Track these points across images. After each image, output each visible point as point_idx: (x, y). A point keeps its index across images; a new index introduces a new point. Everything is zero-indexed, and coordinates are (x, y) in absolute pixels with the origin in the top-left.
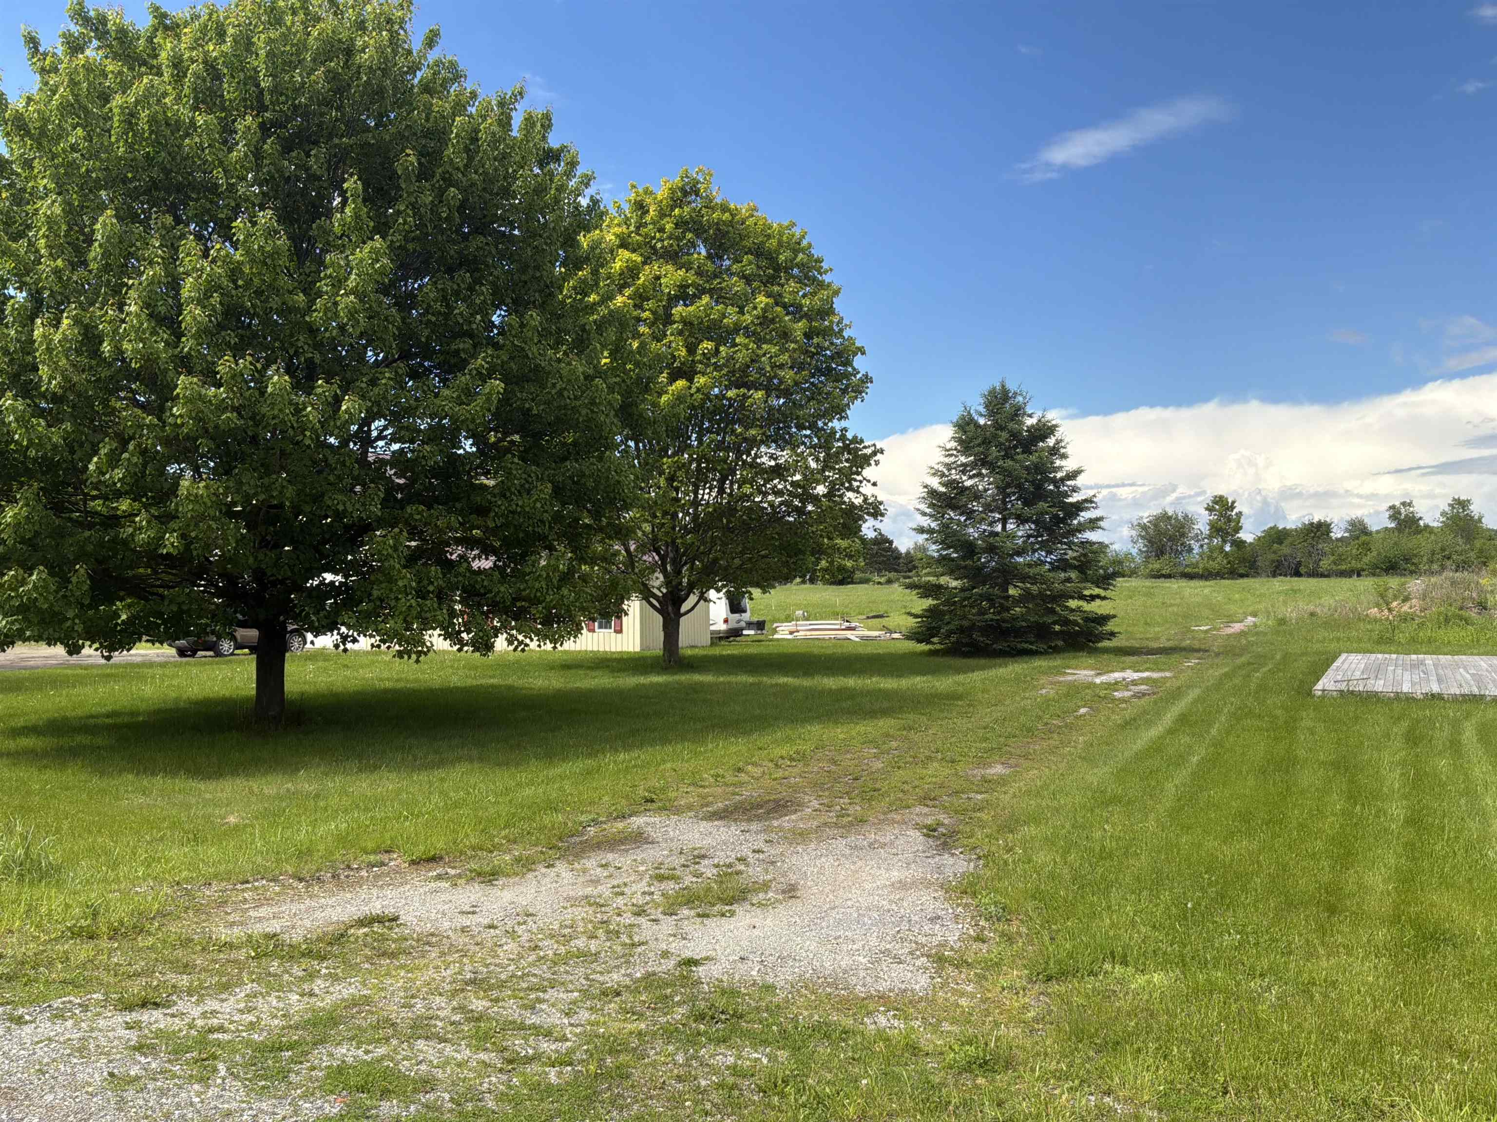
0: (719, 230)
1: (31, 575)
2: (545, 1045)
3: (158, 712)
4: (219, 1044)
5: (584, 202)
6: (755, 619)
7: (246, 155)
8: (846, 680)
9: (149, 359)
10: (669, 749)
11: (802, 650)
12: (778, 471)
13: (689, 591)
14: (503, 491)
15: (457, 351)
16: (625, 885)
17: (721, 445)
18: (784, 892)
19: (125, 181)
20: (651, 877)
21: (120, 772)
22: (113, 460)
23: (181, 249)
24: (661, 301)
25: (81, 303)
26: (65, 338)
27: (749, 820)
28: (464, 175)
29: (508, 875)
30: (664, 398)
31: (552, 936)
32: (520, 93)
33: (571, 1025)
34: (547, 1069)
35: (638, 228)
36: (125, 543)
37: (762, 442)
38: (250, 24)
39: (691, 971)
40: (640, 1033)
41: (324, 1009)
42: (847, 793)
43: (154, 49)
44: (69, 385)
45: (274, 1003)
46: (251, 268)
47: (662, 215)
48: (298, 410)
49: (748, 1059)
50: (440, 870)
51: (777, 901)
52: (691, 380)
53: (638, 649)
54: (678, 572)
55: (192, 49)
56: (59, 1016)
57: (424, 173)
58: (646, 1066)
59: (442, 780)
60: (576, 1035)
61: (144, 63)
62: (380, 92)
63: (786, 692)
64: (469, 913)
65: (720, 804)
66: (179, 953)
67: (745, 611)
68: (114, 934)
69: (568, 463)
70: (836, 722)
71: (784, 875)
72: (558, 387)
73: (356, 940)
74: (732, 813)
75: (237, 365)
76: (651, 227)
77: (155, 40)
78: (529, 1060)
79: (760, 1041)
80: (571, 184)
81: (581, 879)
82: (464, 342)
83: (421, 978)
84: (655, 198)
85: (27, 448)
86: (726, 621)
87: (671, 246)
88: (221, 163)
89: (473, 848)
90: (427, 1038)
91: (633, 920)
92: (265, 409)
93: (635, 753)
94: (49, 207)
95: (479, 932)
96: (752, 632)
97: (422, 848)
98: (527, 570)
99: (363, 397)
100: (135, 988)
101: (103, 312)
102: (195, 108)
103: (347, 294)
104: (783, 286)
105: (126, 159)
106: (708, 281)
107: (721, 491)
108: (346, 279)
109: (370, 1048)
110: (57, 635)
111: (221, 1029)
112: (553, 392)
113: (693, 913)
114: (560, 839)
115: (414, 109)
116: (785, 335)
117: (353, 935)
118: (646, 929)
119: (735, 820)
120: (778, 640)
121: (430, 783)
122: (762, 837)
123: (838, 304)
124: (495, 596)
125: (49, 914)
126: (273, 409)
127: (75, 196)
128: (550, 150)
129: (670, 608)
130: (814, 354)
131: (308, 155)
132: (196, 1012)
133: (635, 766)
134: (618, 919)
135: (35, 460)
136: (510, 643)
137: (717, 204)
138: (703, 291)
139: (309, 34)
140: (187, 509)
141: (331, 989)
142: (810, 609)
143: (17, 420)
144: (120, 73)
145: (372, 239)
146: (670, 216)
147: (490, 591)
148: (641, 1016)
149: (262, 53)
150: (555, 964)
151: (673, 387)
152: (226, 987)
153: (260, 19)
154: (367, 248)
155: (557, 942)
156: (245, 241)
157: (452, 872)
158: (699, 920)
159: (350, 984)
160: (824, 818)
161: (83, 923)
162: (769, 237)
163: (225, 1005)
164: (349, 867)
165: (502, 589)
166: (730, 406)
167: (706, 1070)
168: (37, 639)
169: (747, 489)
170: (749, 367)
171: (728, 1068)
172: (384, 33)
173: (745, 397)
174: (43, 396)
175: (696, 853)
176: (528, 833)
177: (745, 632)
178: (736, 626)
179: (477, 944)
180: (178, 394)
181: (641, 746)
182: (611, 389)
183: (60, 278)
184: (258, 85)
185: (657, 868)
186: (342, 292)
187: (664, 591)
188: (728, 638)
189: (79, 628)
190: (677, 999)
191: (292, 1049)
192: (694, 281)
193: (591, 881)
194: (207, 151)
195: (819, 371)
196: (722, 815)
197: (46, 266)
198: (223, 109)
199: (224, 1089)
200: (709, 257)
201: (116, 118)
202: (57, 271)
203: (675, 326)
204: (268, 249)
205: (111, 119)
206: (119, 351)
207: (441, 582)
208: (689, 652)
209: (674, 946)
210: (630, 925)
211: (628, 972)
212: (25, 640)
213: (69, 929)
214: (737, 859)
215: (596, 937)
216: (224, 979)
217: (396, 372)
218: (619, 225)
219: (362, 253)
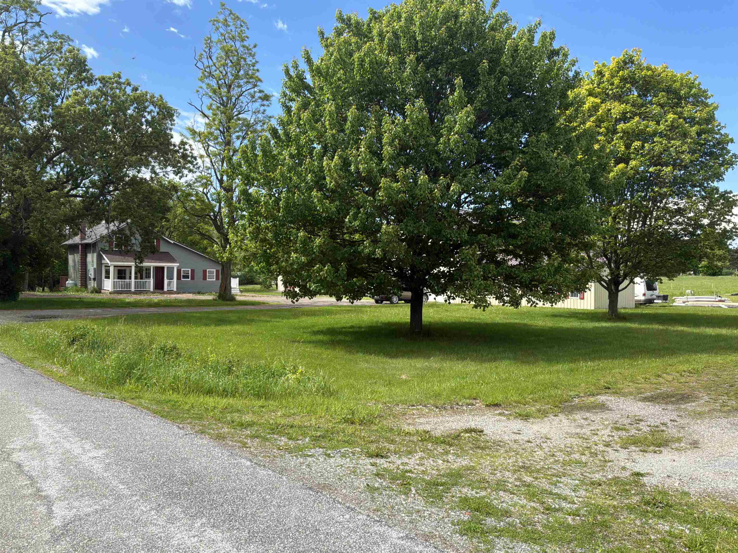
0: (646, 81)
1: (325, 267)
2: (564, 504)
3: (370, 327)
4: (411, 478)
5: (571, 74)
6: (662, 294)
7: (410, 73)
8: (720, 330)
9: (369, 171)
10: (616, 362)
11: (691, 312)
12: (680, 211)
13: (625, 278)
14: (525, 226)
15: (504, 158)
16: (598, 430)
17: (644, 198)
18: (690, 444)
19: (359, 92)
20: (612, 428)
21: (357, 352)
22: (355, 217)
23: (383, 121)
24: (611, 122)
25: (342, 148)
26: (336, 165)
27: (667, 403)
28: (510, 69)
29: (534, 418)
30: (612, 174)
31: (561, 451)
32: (539, 24)
33: (577, 497)
34: (567, 516)
35: (599, 85)
36: (360, 253)
37: (670, 195)
38: (412, 10)
39: (639, 479)
40: (614, 507)
41: (454, 469)
42: (726, 393)
43: (370, 29)
44: (338, 185)
45: (432, 462)
46: (412, 127)
47: (613, 76)
48: (431, 191)
49: (678, 529)
50: (500, 411)
51: (686, 448)
52: (627, 163)
53: (593, 308)
54: (618, 268)
55: (387, 26)
56: (343, 456)
57: (491, 71)
58: (620, 523)
59: (496, 367)
60: (579, 502)
61: (366, 36)
62: (471, 34)
63: (682, 335)
64: (517, 433)
65: (648, 394)
66: (388, 435)
67: (656, 290)
68: (361, 423)
69: (559, 212)
70: (716, 353)
71: (690, 435)
72: (556, 172)
73: (465, 439)
74: (656, 399)
75: (405, 172)
76: (606, 83)
77: (371, 25)
78: (557, 510)
79: (683, 521)
80: (564, 66)
81: (573, 424)
82: (508, 152)
83: (499, 461)
84: (609, 68)
85: (322, 213)
86: (644, 295)
87: (618, 92)
88: (399, 78)
89: (516, 402)
90: (504, 491)
91: (604, 448)
92: (417, 192)
93: (597, 362)
94: (330, 107)
95: (523, 444)
96: (660, 301)
97: (491, 399)
98: (537, 266)
99: (460, 183)
100: (373, 448)
101: (351, 152)
102: (389, 54)
103: (454, 135)
104: (683, 108)
105: (359, 81)
106: (638, 109)
107: (644, 223)
108: (454, 127)
109: (478, 491)
110: (334, 292)
111: (410, 471)
112: (553, 174)
113: (637, 449)
114: (560, 403)
115: (487, 40)
116: (685, 135)
117: (463, 436)
118: (611, 455)
119: (658, 403)
120: (675, 306)
121: (491, 369)
122: (675, 413)
123: (717, 114)
124: (521, 279)
125: (335, 411)
126: (420, 191)
127: (339, 101)
128: (554, 50)
129: (613, 287)
130: (703, 144)
131: (437, 70)
132: (399, 462)
133: (598, 369)
134: (596, 447)
135: (324, 218)
136: (529, 302)
137: (644, 67)
138: (635, 114)
139: (438, 11)
140: (384, 238)
141: (456, 460)
142: (695, 289)
143: (318, 201)
144: (357, 42)
145: (467, 106)
146: (617, 76)
147: (519, 276)
148: (614, 498)
149: (418, 23)
150: (565, 465)
151: (617, 168)
152: (410, 453)
153: (417, 7)
154: (464, 111)
155: (564, 454)
156: (410, 114)
157: (507, 412)
158: (642, 453)
159: (465, 459)
160: (712, 406)
161: (349, 416)
162: (675, 81)
163: (410, 460)
164: (458, 404)
165: (525, 275)
166: (651, 176)
167: (654, 531)
168: (325, 294)
169: (660, 223)
170: (662, 154)
171: (666, 532)
172: (473, 4)
173: (660, 171)
174: (328, 190)
175: (637, 418)
176: (543, 398)
177: (655, 301)
178: (650, 297)
179: (523, 449)
180: (381, 186)
181: (599, 359)
182: (585, 172)
183: (334, 138)
184: (415, 39)
185: (615, 424)
186: (452, 133)
187: (609, 277)
188: (645, 304)
189: (342, 290)
190: (633, 492)
191: (443, 486)
192: (630, 110)
193: (579, 426)
194: (394, 74)
195: (705, 154)
196: (652, 399)
197: (329, 133)
198: (400, 53)
199: (415, 500)
200: (639, 96)
201: (356, 64)
202: (333, 135)
203: (618, 135)
204: (420, 117)
205: (354, 64)
206: (357, 168)
207: (495, 272)
208: (623, 311)
209: (628, 465)
210: (603, 451)
211: (604, 474)
212: (321, 294)
213: (343, 418)
214: (661, 423)
215: (585, 455)
216: (409, 449)
217: (475, 170)
218: (588, 84)
219: (462, 114)
